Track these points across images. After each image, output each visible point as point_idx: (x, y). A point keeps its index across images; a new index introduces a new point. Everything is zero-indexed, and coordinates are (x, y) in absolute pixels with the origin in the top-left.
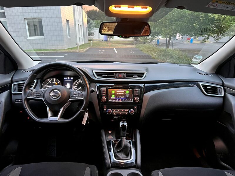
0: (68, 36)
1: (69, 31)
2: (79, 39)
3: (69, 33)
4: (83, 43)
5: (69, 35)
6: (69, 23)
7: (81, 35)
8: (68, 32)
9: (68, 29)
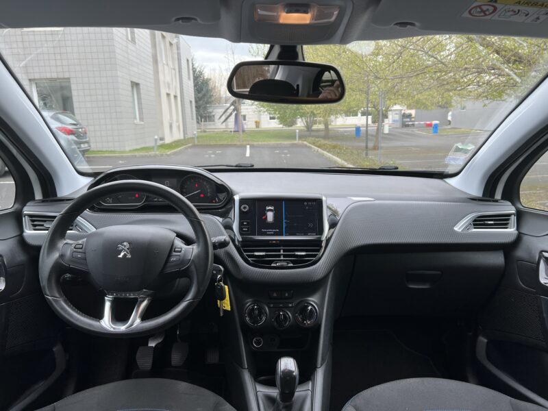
0: (137, 121)
1: (140, 109)
2: (171, 126)
3: (139, 114)
4: (182, 138)
5: (141, 119)
6: (142, 91)
7: (175, 118)
8: (139, 111)
9: (138, 104)
